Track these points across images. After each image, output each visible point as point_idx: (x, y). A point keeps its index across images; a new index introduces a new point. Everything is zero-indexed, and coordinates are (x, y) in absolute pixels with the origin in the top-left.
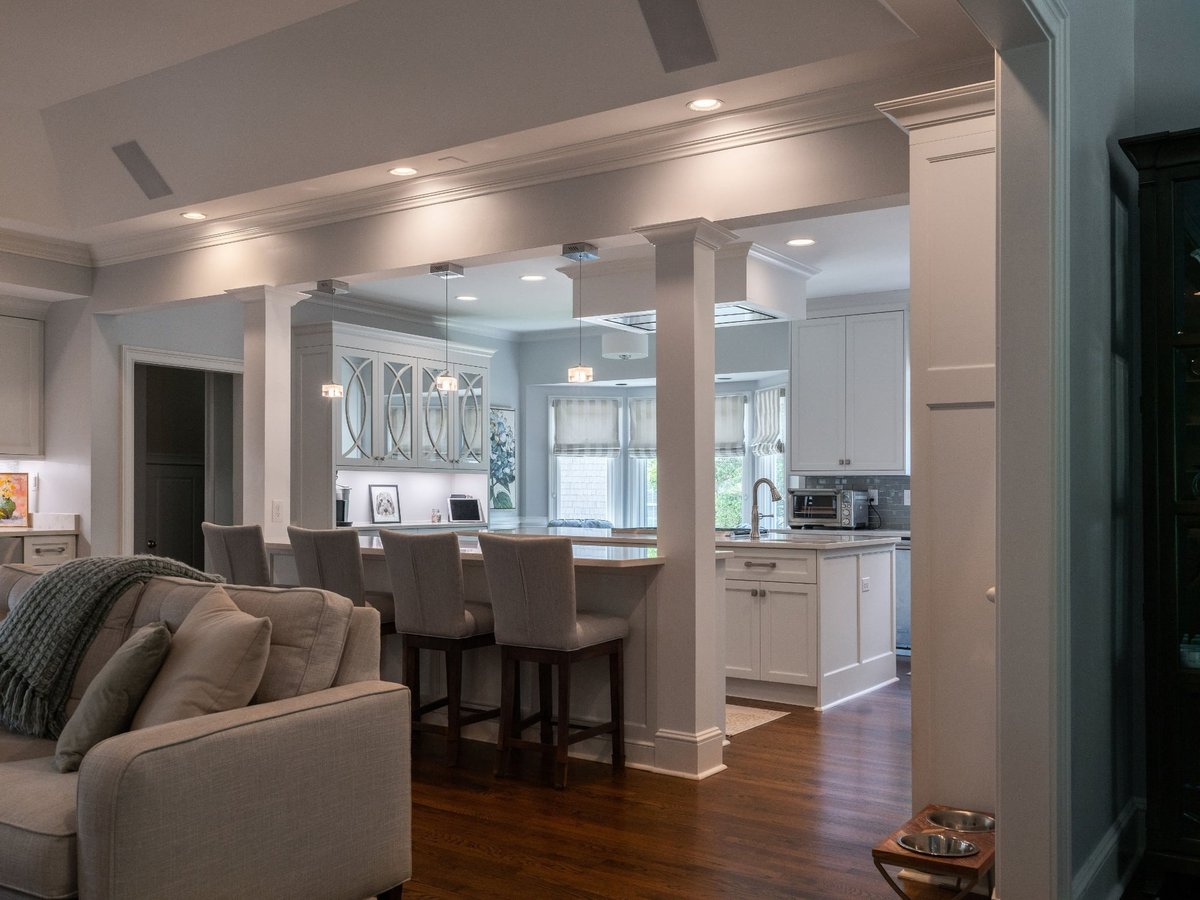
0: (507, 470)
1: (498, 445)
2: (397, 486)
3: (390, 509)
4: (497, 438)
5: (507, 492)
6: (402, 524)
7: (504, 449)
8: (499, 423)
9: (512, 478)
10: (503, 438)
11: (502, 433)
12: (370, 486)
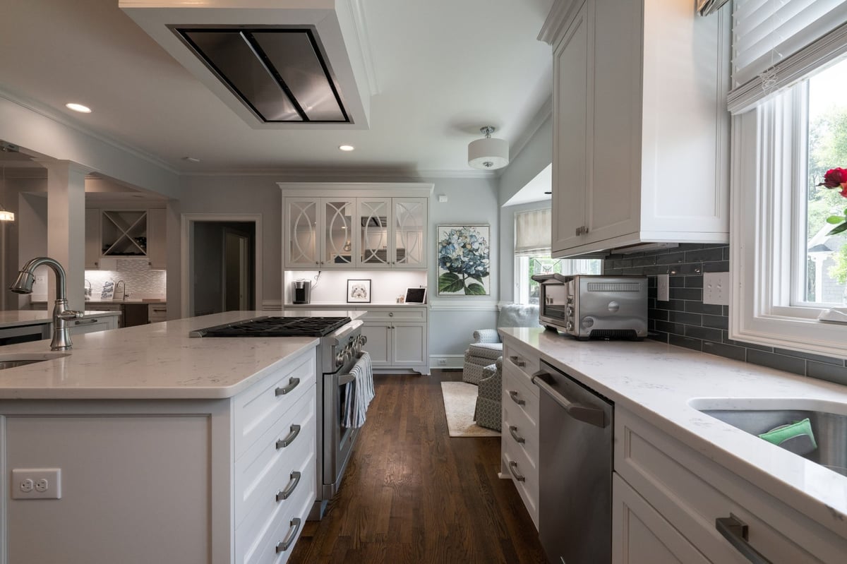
0: (480, 268)
1: (470, 251)
2: (370, 280)
3: (363, 294)
4: (469, 247)
5: (480, 284)
6: (371, 304)
7: (477, 254)
8: (471, 236)
9: (486, 274)
10: (476, 246)
11: (474, 242)
12: (348, 280)
